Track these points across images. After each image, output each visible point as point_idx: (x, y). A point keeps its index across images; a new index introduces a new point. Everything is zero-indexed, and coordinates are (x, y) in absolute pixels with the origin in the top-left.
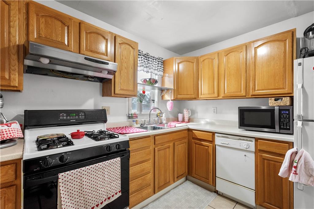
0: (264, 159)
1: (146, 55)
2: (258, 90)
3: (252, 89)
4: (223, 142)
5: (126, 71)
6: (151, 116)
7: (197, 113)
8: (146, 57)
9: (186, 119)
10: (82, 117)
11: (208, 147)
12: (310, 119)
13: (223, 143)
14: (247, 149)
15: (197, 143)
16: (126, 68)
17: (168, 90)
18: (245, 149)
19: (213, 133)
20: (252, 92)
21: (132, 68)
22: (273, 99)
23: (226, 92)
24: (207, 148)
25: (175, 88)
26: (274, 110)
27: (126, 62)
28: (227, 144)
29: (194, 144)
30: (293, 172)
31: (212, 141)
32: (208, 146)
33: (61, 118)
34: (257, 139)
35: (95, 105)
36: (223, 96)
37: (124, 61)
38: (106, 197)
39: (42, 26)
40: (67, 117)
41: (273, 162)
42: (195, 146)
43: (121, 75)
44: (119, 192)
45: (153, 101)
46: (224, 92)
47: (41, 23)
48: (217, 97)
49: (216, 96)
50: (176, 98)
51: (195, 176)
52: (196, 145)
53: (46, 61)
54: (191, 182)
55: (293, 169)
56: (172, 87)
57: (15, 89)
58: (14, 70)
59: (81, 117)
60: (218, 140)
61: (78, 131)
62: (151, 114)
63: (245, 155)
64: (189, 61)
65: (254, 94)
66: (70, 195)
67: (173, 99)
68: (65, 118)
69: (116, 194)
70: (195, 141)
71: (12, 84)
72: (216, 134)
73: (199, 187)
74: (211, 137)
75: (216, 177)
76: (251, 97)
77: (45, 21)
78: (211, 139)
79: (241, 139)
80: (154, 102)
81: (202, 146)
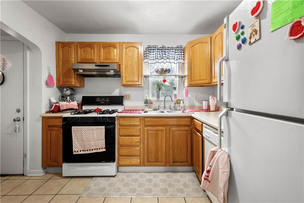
1: (161, 48)
5: (131, 67)
6: (165, 102)
8: (161, 50)
9: (212, 108)
13: (206, 136)
16: (130, 65)
21: (136, 64)
25: (189, 74)
27: (130, 61)
28: (209, 137)
30: (206, 178)
31: (202, 133)
33: (97, 100)
35: (120, 93)
37: (129, 61)
38: (95, 148)
39: (82, 53)
40: (100, 100)
43: (127, 70)
44: (104, 148)
45: (174, 89)
47: (82, 51)
50: (190, 85)
52: (195, 135)
53: (81, 71)
55: (206, 174)
56: (186, 74)
57: (74, 86)
58: (73, 77)
61: (98, 108)
62: (165, 101)
64: (202, 42)
66: (77, 139)
68: (99, 101)
69: (102, 148)
71: (72, 84)
72: (203, 124)
77: (84, 50)
78: (201, 130)
79: (216, 133)
81: (197, 137)
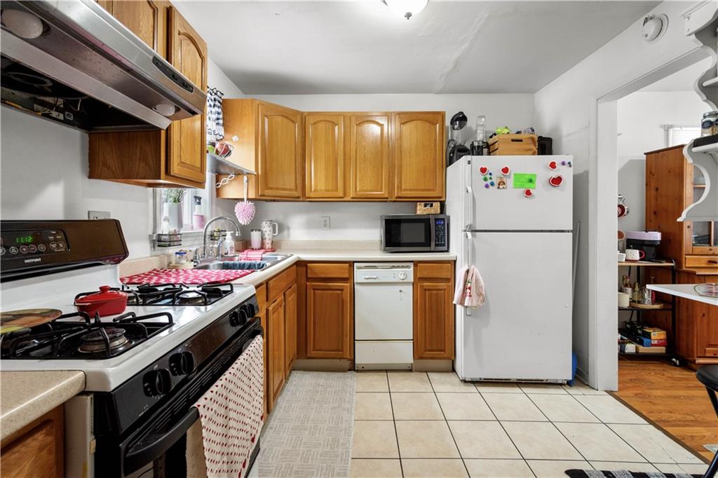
0: (425, 290)
2: (405, 190)
3: (398, 187)
4: (367, 277)
7: (288, 228)
9: (268, 246)
10: (58, 246)
11: (342, 290)
12: (477, 229)
13: (368, 279)
14: (404, 281)
15: (317, 288)
17: (239, 173)
18: (401, 281)
19: (351, 264)
20: (398, 193)
22: (423, 204)
23: (358, 190)
24: (339, 292)
25: (260, 173)
26: (429, 219)
28: (375, 279)
29: (312, 291)
30: (468, 294)
31: (349, 279)
32: (342, 288)
34: (416, 263)
35: (68, 206)
36: (354, 196)
41: (435, 292)
42: (314, 293)
45: (197, 200)
46: (354, 189)
48: (342, 198)
49: (341, 194)
50: (262, 196)
51: (314, 353)
52: (317, 292)
54: (302, 372)
55: (468, 291)
56: (252, 169)
59: (54, 246)
60: (360, 275)
63: (401, 291)
64: (286, 117)
65: (400, 195)
67: (254, 197)
70: (314, 284)
72: (355, 264)
73: (321, 373)
74: (347, 271)
75: (354, 340)
76: (394, 199)
78: (346, 276)
79: (394, 267)
80: (199, 203)
81: (330, 292)
